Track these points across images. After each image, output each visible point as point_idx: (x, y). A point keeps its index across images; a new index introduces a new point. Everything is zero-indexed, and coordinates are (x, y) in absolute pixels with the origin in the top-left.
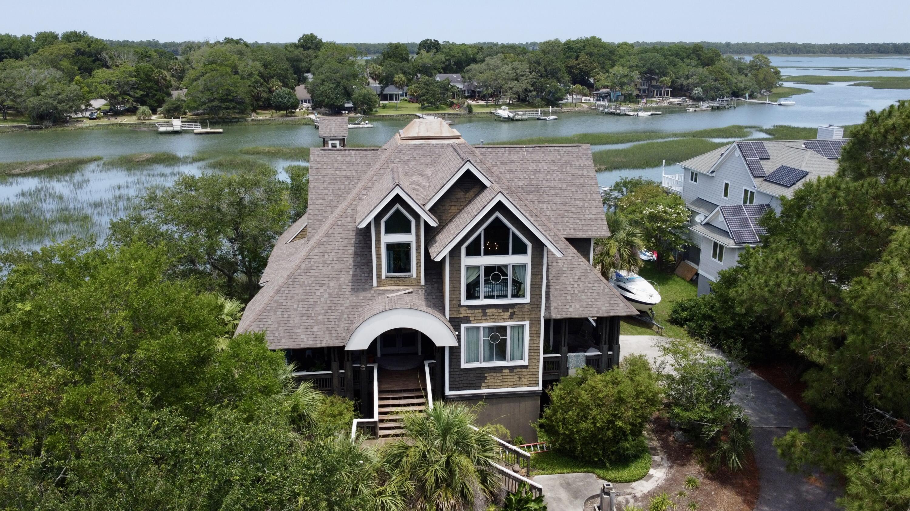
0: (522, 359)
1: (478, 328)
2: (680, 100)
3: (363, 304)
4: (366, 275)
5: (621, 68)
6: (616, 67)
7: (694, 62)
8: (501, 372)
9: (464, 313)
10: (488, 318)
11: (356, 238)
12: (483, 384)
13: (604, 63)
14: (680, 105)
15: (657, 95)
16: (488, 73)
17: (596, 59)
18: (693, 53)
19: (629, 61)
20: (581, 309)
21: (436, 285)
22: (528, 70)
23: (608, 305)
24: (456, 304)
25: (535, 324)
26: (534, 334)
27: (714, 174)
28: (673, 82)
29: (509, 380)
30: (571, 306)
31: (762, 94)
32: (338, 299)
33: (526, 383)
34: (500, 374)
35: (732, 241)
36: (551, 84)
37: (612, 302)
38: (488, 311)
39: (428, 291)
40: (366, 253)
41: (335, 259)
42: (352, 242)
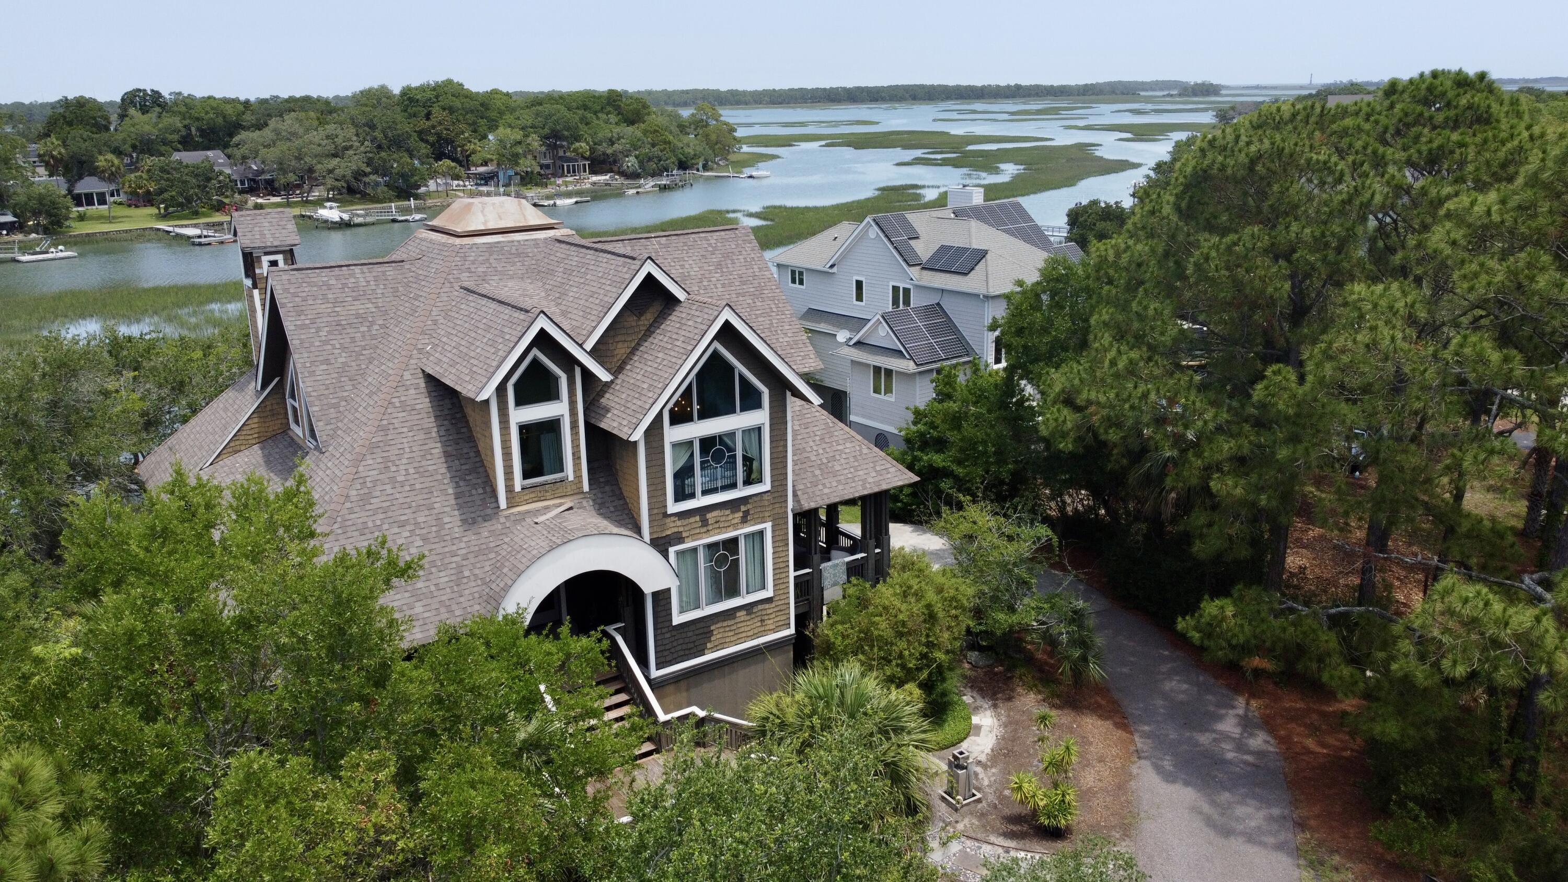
0: (763, 587)
1: (694, 550)
2: (607, 177)
3: (492, 545)
4: (480, 491)
5: (509, 130)
6: (501, 130)
7: (613, 118)
8: (735, 618)
9: (672, 527)
10: (710, 528)
11: (439, 426)
12: (709, 645)
13: (474, 123)
14: (609, 185)
15: (569, 172)
16: (283, 146)
17: (461, 118)
18: (609, 104)
19: (518, 118)
20: (840, 487)
21: (607, 488)
22: (355, 138)
23: (874, 474)
24: (659, 513)
25: (779, 526)
26: (779, 542)
27: (835, 270)
28: (592, 150)
29: (747, 629)
30: (824, 484)
31: (718, 164)
32: (443, 544)
33: (772, 627)
34: (732, 622)
35: (911, 363)
36: (397, 162)
37: (878, 468)
38: (709, 516)
39: (599, 501)
40: (465, 451)
41: (412, 471)
42: (434, 435)
